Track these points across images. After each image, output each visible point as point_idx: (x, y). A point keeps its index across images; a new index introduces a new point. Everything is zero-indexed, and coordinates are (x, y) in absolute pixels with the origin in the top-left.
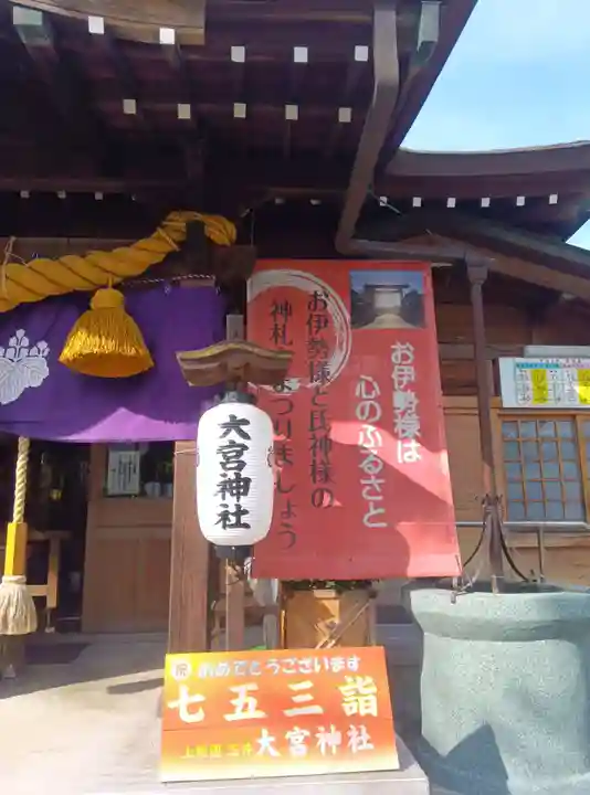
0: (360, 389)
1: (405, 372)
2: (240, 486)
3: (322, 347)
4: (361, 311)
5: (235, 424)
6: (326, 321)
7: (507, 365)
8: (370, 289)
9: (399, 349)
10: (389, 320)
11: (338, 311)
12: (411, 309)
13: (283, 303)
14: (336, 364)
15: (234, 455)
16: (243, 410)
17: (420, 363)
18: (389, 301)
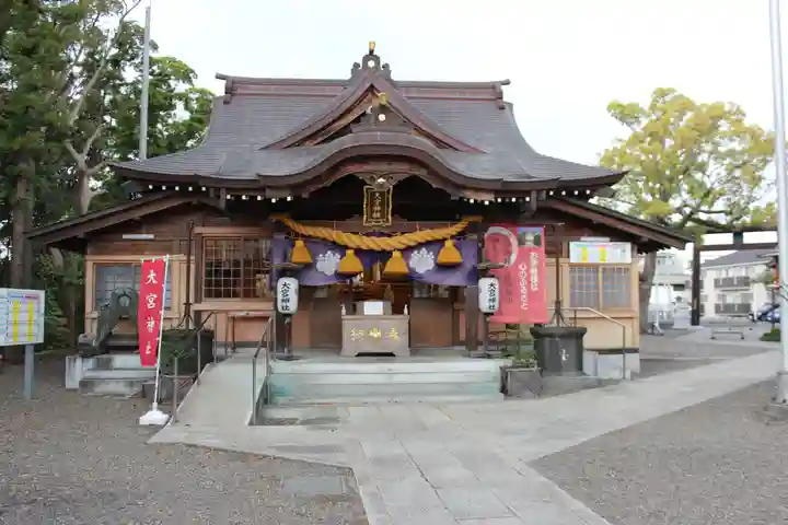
0: (520, 267)
1: (534, 262)
2: (492, 300)
3: (510, 253)
4: (521, 242)
5: (492, 285)
6: (510, 244)
7: (572, 244)
8: (524, 233)
9: (533, 254)
10: (530, 244)
11: (514, 241)
12: (537, 241)
13: (496, 238)
14: (513, 257)
15: (491, 293)
17: (539, 259)
18: (530, 237)
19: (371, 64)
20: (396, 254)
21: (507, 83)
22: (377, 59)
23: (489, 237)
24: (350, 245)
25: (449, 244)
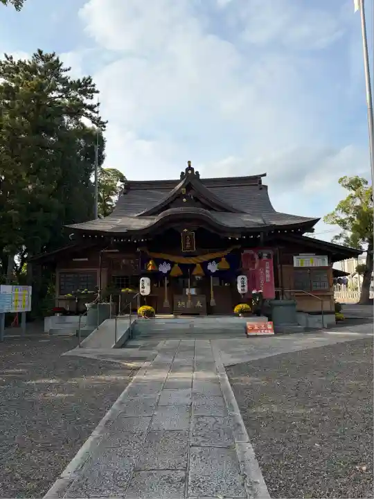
0: (260, 270)
1: (268, 267)
2: (243, 286)
3: (254, 263)
4: (260, 257)
5: (243, 278)
6: (254, 259)
7: (295, 258)
8: (262, 253)
9: (267, 263)
10: (265, 258)
11: (256, 257)
12: (269, 256)
13: (248, 255)
14: (256, 265)
15: (243, 283)
16: (244, 277)
17: (270, 266)
18: (265, 255)
19: (190, 172)
20: (198, 265)
21: (265, 175)
22: (192, 169)
23: (244, 255)
24: (176, 261)
25: (223, 259)
